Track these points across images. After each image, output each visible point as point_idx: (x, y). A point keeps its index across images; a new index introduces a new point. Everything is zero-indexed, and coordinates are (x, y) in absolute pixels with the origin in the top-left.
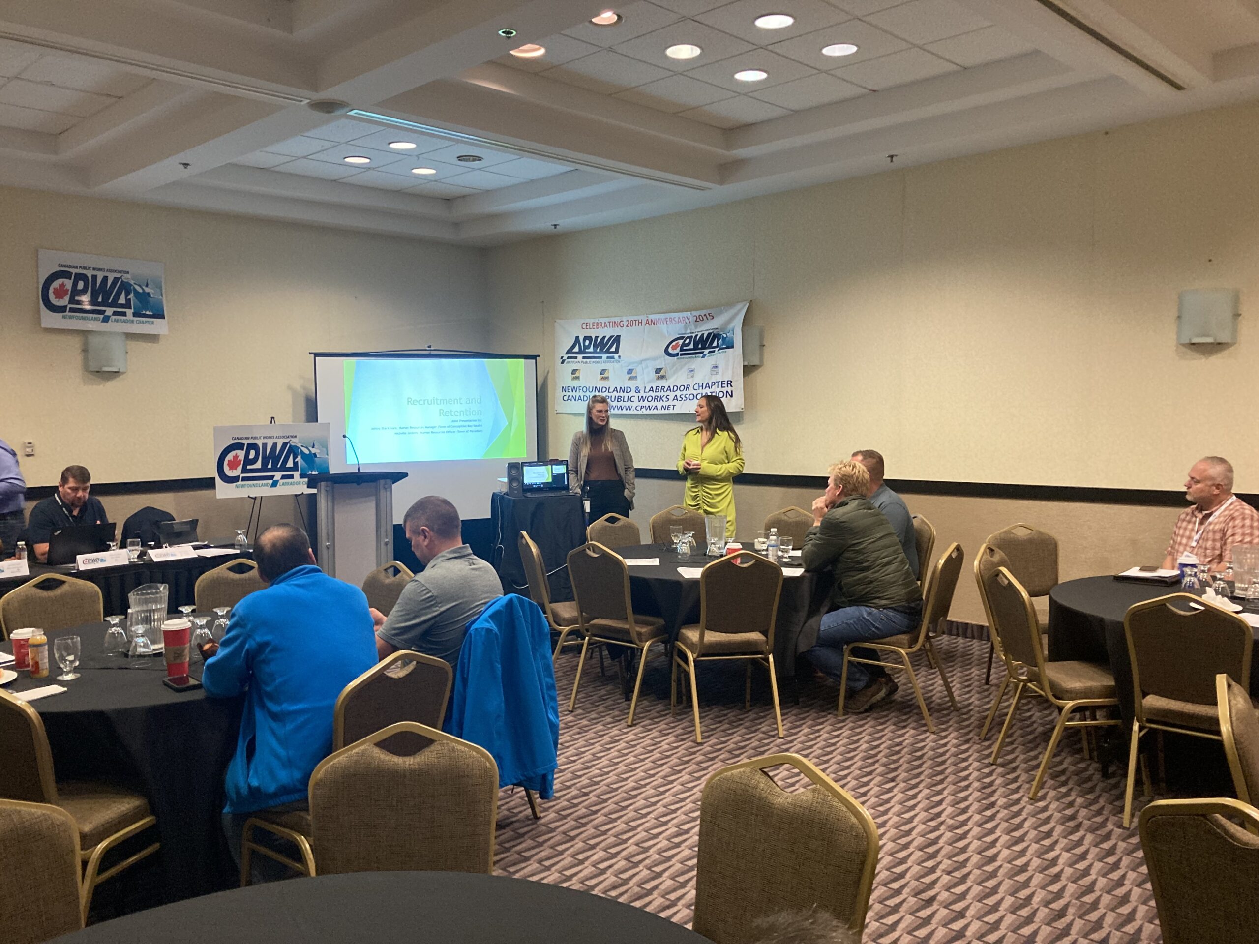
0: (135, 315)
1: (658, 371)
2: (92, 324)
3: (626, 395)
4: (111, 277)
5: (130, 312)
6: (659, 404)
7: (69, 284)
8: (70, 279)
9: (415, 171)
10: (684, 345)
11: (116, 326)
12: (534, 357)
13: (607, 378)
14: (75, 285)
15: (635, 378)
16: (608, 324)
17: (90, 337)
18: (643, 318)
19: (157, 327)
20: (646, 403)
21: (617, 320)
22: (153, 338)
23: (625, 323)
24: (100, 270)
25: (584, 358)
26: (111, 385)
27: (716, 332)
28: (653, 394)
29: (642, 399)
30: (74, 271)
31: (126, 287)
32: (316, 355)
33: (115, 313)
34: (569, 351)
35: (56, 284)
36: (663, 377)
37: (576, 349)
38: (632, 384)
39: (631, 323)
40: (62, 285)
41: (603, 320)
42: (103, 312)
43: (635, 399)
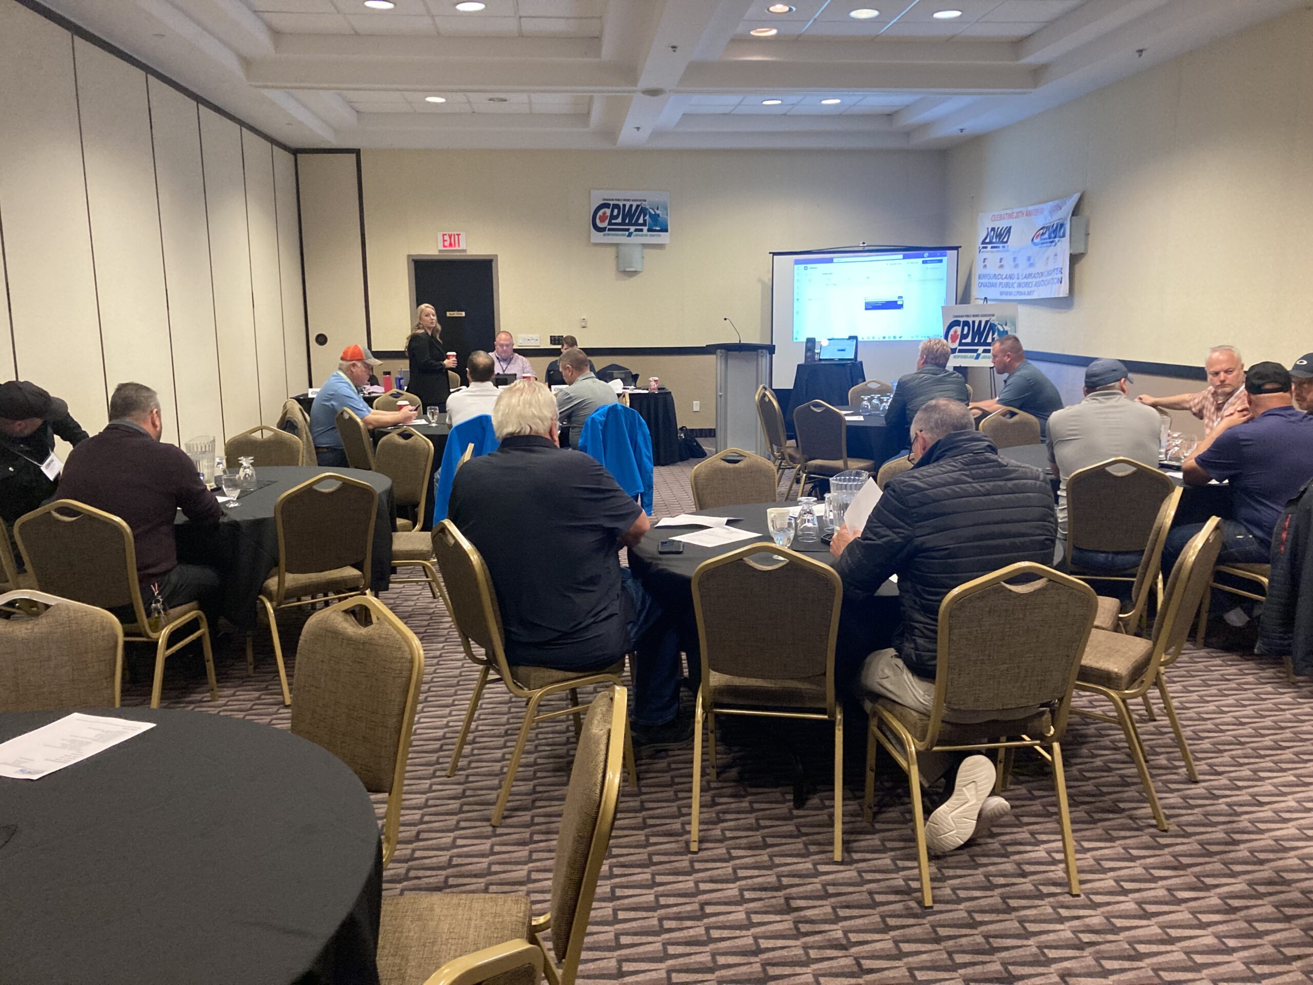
0: (649, 230)
1: (1029, 259)
2: (620, 238)
3: (1011, 281)
4: (635, 204)
5: (645, 228)
6: (1026, 290)
7: (608, 211)
8: (609, 208)
9: (824, 102)
10: (1043, 234)
11: (637, 239)
12: (956, 248)
13: (1001, 266)
14: (612, 211)
15: (1016, 266)
16: (1005, 216)
17: (621, 248)
18: (1023, 209)
19: (663, 238)
20: (1021, 289)
21: (1009, 211)
22: (661, 246)
23: (1015, 215)
24: (628, 200)
25: (992, 247)
26: (632, 279)
27: (1061, 221)
28: (1025, 280)
29: (1019, 285)
30: (612, 203)
31: (644, 211)
32: (774, 254)
33: (636, 230)
34: (983, 242)
35: (600, 213)
36: (1031, 265)
37: (988, 240)
38: (1015, 272)
39: (1017, 215)
40: (604, 213)
41: (1003, 212)
42: (628, 230)
43: (1015, 285)
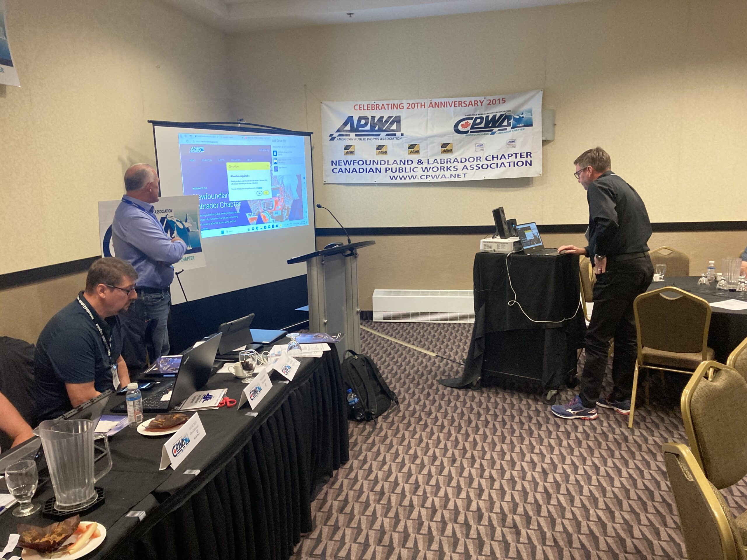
12: (309, 134)
13: (385, 153)
15: (417, 152)
16: (386, 107)
19: (8, 75)
21: (396, 102)
23: (406, 106)
25: (356, 135)
27: (507, 113)
29: (426, 169)
32: (155, 123)
34: (340, 130)
36: (450, 151)
37: (348, 127)
38: (415, 158)
39: (411, 106)
43: (419, 170)
